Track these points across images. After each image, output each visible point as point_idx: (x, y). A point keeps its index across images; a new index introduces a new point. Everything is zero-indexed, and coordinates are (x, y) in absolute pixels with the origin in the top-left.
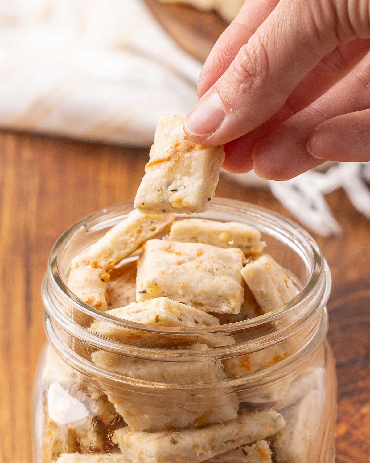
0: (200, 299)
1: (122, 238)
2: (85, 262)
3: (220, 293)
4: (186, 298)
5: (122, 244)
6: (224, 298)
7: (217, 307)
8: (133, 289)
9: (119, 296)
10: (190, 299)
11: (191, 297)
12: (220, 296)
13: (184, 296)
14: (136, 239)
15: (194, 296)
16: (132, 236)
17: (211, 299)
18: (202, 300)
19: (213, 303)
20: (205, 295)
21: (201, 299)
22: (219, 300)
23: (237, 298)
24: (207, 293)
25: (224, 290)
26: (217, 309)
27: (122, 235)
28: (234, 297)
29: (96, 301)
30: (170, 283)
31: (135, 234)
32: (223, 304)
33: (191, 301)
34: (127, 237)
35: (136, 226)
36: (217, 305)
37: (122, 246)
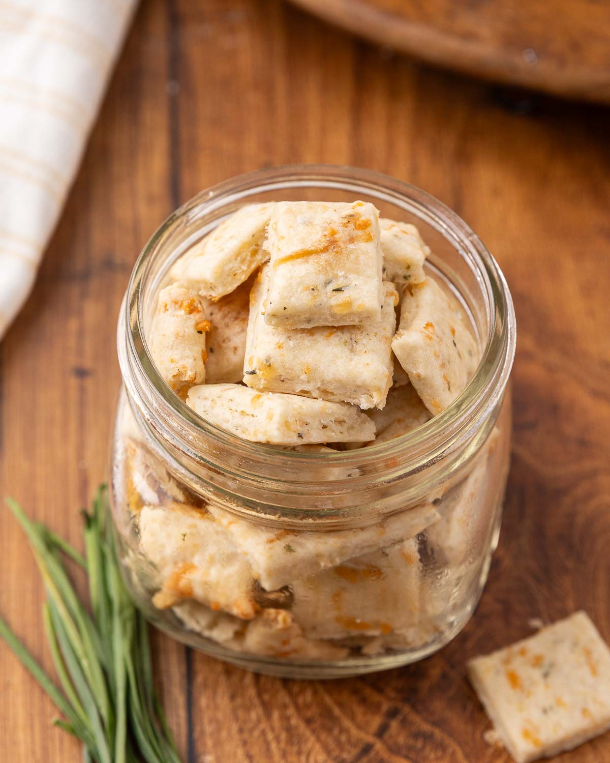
0: (330, 388)
1: (231, 266)
2: (176, 303)
3: (359, 383)
4: (312, 384)
5: (228, 275)
6: (364, 389)
7: (354, 398)
8: (243, 335)
9: (224, 341)
10: (318, 386)
11: (319, 385)
12: (359, 387)
13: (309, 382)
14: (249, 267)
15: (323, 382)
16: (243, 261)
17: (346, 388)
18: (333, 389)
19: (348, 393)
20: (338, 384)
21: (333, 387)
22: (358, 391)
23: (383, 391)
24: (341, 381)
25: (365, 380)
26: (354, 401)
27: (230, 261)
28: (378, 389)
29: (188, 375)
30: (291, 364)
31: (248, 258)
32: (362, 396)
33: (319, 388)
34: (236, 264)
35: (249, 244)
36: (355, 396)
37: (230, 279)
